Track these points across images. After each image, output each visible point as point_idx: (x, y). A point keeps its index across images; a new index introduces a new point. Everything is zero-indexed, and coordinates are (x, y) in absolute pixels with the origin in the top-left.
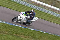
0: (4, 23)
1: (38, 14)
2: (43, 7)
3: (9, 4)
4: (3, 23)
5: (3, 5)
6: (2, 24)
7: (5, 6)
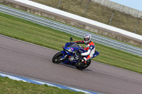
0: (49, 85)
1: (127, 60)
2: (136, 44)
3: (57, 40)
4: (46, 85)
5: (44, 44)
6: (43, 89)
7: (47, 45)
